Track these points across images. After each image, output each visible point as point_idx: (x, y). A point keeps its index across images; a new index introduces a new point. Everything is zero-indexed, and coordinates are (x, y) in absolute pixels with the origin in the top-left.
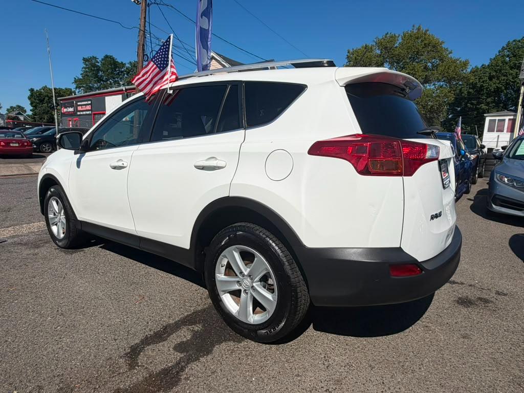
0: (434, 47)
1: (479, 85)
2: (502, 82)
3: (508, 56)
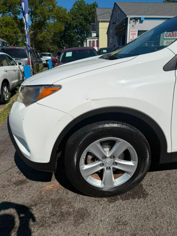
2: (78, 22)
3: (77, 9)
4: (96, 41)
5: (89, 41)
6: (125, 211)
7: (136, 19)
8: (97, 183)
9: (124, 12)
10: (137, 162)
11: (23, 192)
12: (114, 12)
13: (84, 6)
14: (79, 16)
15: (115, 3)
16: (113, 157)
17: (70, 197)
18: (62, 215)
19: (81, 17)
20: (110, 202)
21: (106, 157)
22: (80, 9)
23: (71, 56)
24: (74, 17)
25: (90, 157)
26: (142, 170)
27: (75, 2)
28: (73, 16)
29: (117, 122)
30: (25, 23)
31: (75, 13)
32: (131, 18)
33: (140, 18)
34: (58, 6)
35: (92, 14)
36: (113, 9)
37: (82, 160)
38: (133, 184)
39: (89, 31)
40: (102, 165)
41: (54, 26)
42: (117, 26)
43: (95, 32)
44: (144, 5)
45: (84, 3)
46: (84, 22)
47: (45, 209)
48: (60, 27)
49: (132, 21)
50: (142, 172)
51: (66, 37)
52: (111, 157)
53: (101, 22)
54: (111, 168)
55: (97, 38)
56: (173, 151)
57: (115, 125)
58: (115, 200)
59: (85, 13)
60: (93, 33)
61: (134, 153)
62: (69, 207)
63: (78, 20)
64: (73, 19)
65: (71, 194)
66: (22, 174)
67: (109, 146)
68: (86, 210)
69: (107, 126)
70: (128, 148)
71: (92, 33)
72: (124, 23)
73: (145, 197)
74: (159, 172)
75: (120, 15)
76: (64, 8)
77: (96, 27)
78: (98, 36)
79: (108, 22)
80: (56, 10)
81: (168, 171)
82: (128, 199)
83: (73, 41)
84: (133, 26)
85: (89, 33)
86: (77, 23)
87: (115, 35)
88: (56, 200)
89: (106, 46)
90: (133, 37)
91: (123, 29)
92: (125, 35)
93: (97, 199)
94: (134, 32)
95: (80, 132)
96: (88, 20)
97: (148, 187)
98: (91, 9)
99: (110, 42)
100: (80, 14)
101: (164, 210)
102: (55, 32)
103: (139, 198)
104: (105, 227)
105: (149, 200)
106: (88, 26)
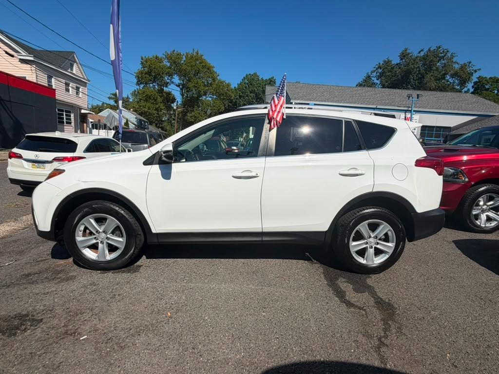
0: (208, 69)
1: (234, 101)
3: (247, 84)
8: (92, 256)
9: (289, 95)
10: (125, 239)
13: (257, 81)
14: (249, 93)
16: (106, 232)
22: (251, 85)
24: (242, 94)
27: (245, 76)
34: (220, 79)
37: (78, 234)
45: (257, 78)
52: (104, 232)
56: (157, 232)
70: (118, 225)
76: (227, 82)
80: (216, 84)
100: (251, 90)
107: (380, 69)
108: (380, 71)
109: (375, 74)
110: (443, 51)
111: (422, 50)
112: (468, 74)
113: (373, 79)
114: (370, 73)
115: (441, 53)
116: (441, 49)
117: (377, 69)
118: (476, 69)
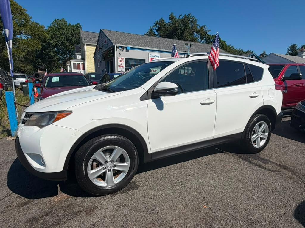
0: (21, 11)
3: (57, 27)
4: (82, 63)
5: (74, 63)
6: (124, 199)
7: (122, 48)
8: (101, 184)
9: (110, 40)
10: (129, 163)
11: (30, 210)
12: (100, 38)
13: (65, 26)
14: (60, 35)
15: (101, 30)
16: (112, 161)
17: (79, 201)
18: (75, 213)
19: (62, 37)
20: (112, 197)
21: (107, 162)
22: (61, 28)
23: (58, 81)
24: (53, 36)
25: (95, 164)
26: (133, 168)
27: (54, 20)
28: (52, 34)
29: (114, 135)
30: (8, 48)
31: (55, 32)
32: (118, 47)
33: (126, 47)
34: (33, 22)
35: (76, 35)
36: (99, 34)
37: (89, 167)
38: (128, 180)
39: (73, 51)
40: (104, 168)
41: (28, 43)
42: (104, 52)
43: (81, 54)
44: (129, 35)
45: (65, 23)
46: (66, 42)
47: (58, 214)
48: (36, 45)
49: (118, 49)
50: (134, 169)
51: (43, 56)
52: (111, 161)
53: (86, 45)
54: (112, 170)
55: (83, 61)
56: (152, 152)
57: (113, 137)
58: (116, 195)
59: (67, 33)
60: (78, 54)
61: (127, 156)
62: (79, 207)
63: (59, 39)
64: (52, 38)
65: (79, 199)
66: (23, 198)
67: (109, 154)
68: (94, 205)
69: (107, 138)
70: (122, 153)
71: (76, 55)
72: (112, 50)
73: (137, 189)
74: (147, 172)
75: (106, 42)
76: (41, 25)
77: (80, 49)
78: (83, 59)
79: (95, 46)
80: (30, 26)
81: (153, 171)
82: (125, 192)
83: (52, 61)
84: (120, 54)
85: (72, 54)
86: (57, 42)
87: (102, 60)
88: (66, 206)
89: (93, 71)
90: (121, 63)
91: (111, 55)
92: (113, 61)
93: (102, 197)
94: (121, 59)
95: (87, 144)
96: (71, 40)
97: (139, 183)
98: (73, 30)
99: (98, 67)
100: (61, 33)
101: (150, 193)
102: (28, 50)
103: (133, 190)
104: (110, 211)
105: (140, 190)
106: (71, 47)
107: (158, 25)
108: (158, 26)
109: (155, 28)
110: (192, 17)
111: (181, 16)
112: (205, 32)
113: (154, 31)
114: (152, 27)
115: (191, 19)
116: (191, 16)
117: (156, 25)
118: (209, 30)
